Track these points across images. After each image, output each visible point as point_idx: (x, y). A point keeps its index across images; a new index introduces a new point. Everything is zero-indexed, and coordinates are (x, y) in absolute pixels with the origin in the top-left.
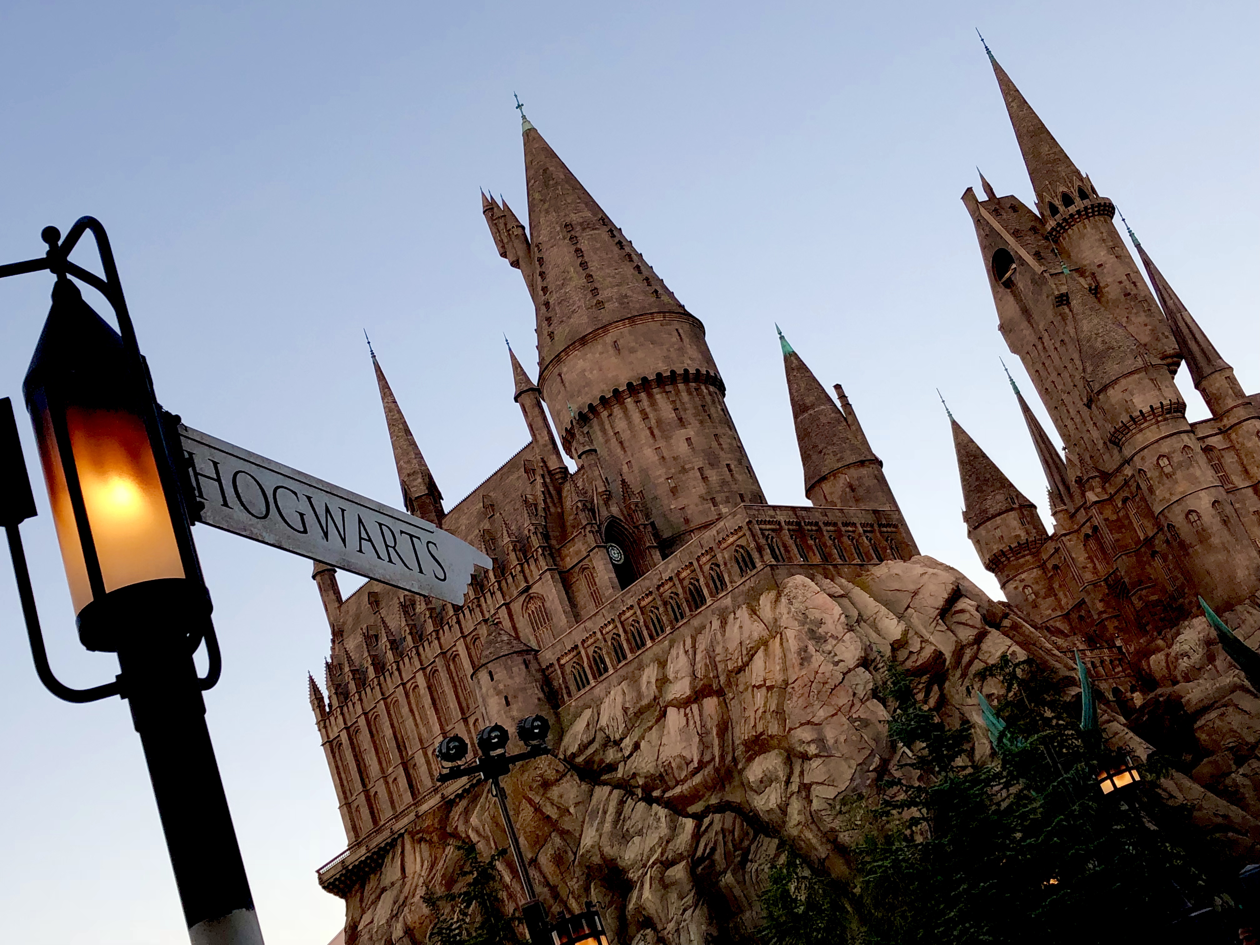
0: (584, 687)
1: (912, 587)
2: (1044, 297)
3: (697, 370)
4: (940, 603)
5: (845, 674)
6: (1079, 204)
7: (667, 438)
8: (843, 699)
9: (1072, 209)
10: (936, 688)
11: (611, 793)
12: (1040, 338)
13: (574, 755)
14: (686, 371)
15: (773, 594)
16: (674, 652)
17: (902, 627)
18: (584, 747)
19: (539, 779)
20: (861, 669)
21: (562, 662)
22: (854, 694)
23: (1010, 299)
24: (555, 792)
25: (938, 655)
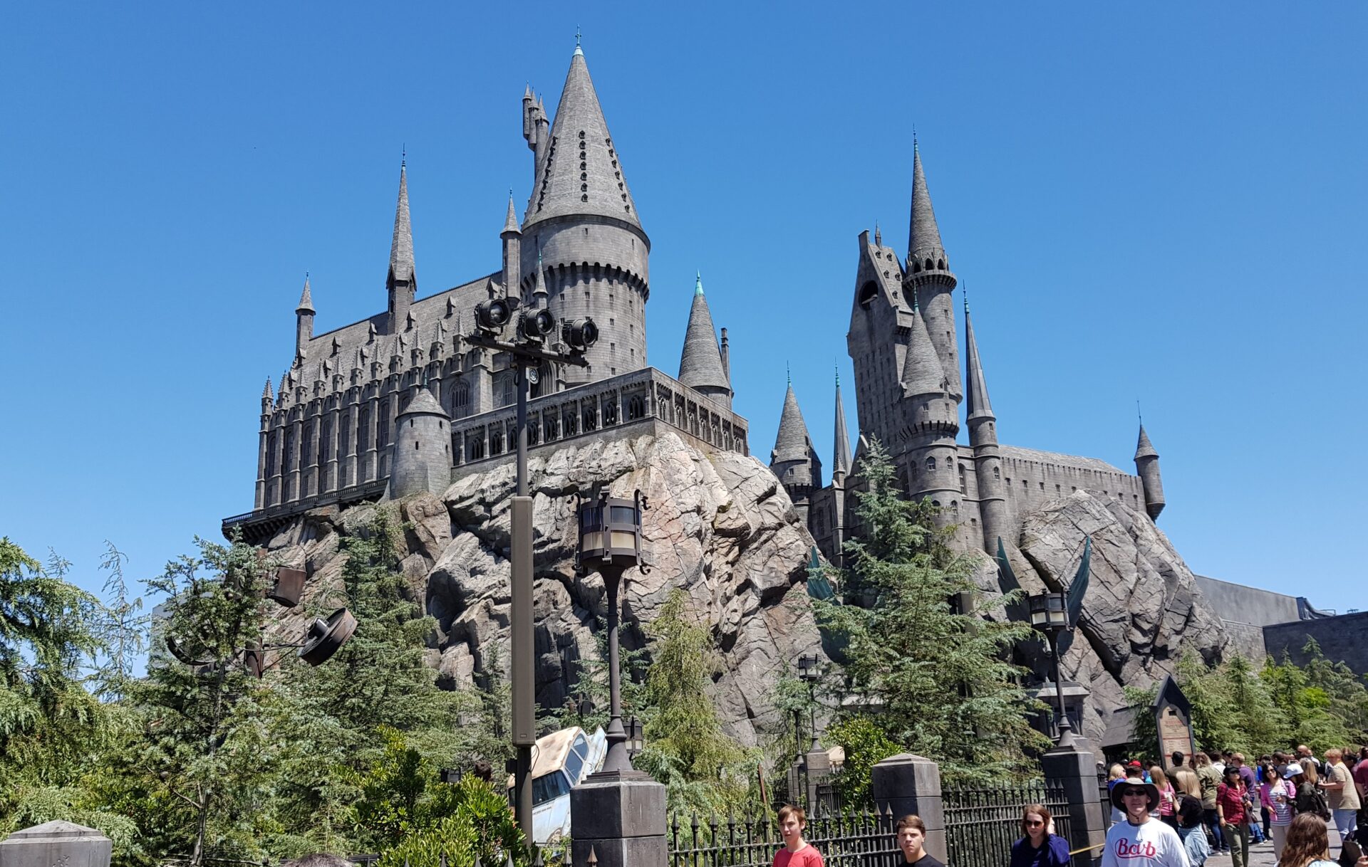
0: (478, 458)
1: (746, 475)
2: (888, 324)
3: (636, 274)
4: (760, 493)
5: (682, 513)
6: (937, 271)
7: (597, 313)
8: (674, 529)
9: (930, 272)
10: (737, 549)
11: (471, 537)
12: (874, 352)
13: (454, 502)
14: (628, 271)
15: (650, 438)
16: (557, 454)
17: (729, 498)
18: (462, 499)
19: (421, 509)
20: (695, 514)
21: (469, 434)
22: (684, 530)
23: (863, 317)
24: (429, 523)
25: (747, 527)
